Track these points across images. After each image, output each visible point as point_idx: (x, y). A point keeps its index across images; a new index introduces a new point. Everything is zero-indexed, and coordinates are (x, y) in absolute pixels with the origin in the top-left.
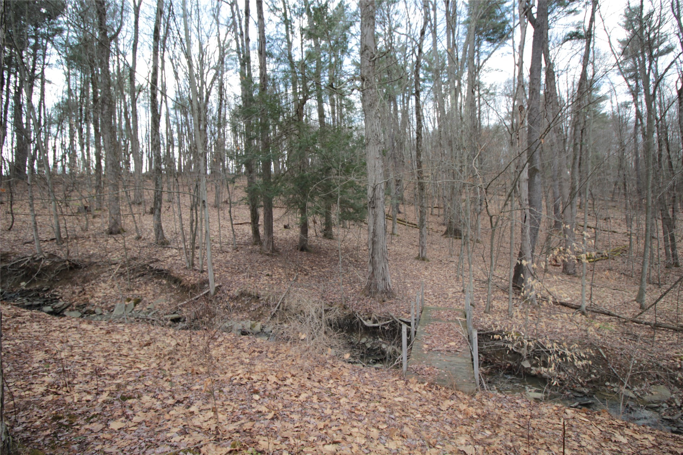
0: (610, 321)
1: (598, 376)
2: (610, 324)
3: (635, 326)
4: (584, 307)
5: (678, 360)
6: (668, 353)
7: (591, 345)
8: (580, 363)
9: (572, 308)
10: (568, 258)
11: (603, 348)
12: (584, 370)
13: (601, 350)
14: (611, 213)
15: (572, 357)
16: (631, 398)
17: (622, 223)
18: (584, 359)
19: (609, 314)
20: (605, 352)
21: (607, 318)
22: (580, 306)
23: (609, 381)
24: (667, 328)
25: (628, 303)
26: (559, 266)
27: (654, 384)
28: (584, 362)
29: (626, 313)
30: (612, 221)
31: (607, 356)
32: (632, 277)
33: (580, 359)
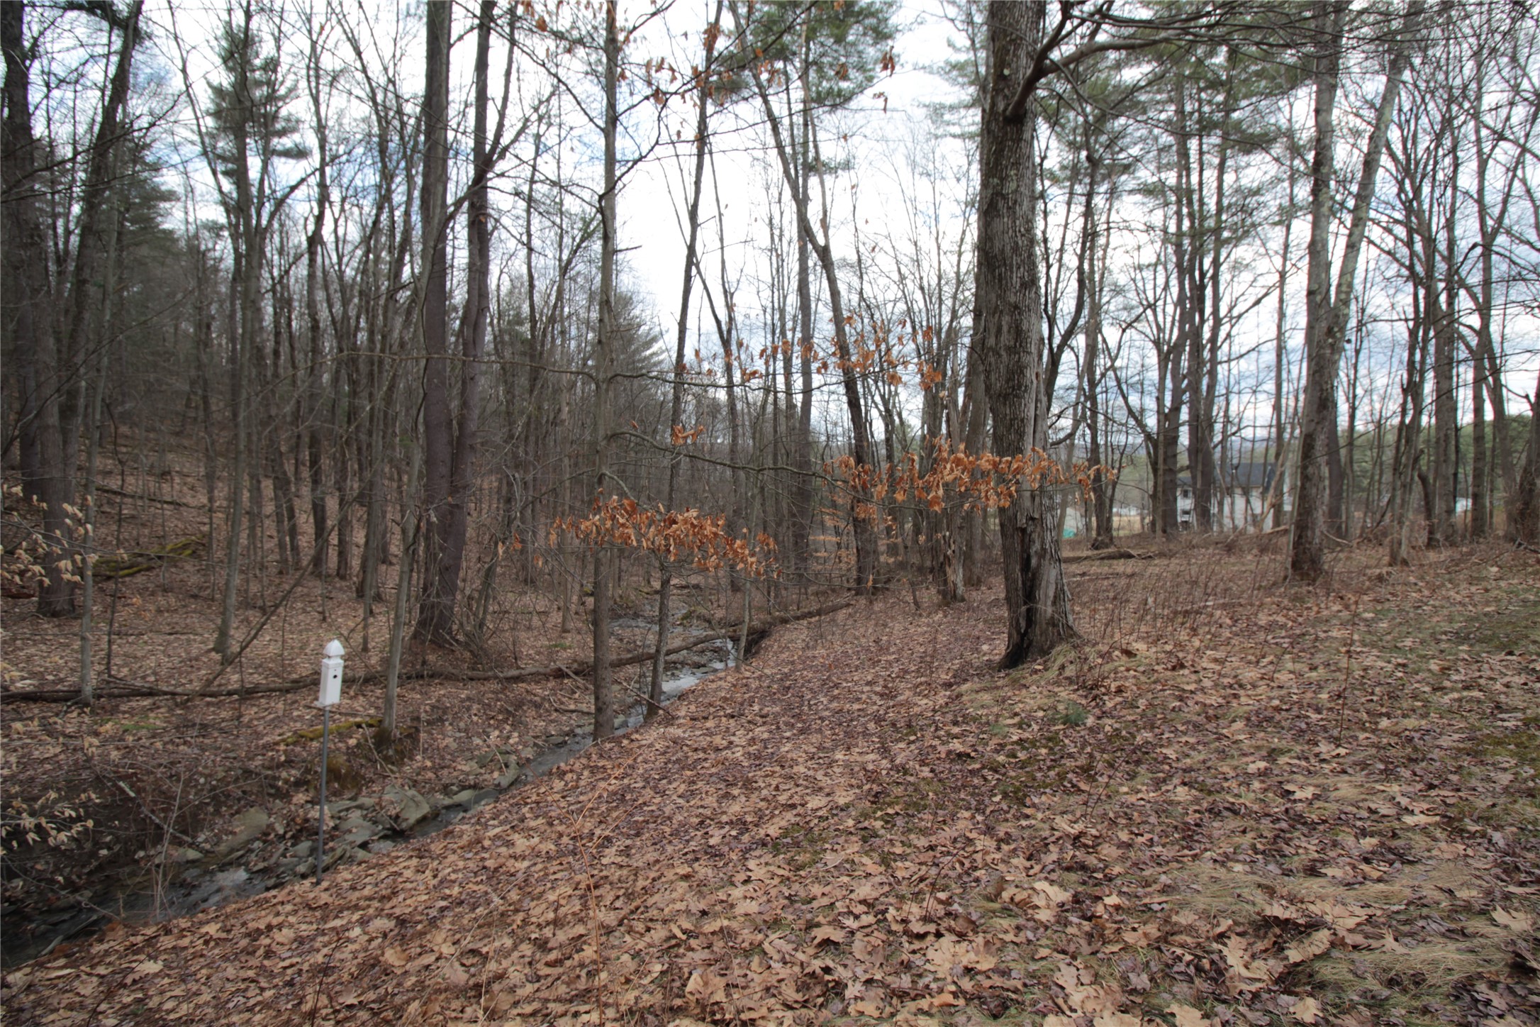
0: (155, 707)
1: (117, 848)
2: (152, 715)
3: (208, 704)
4: (88, 690)
5: (282, 747)
6: (266, 739)
7: (98, 782)
8: (63, 836)
9: (55, 701)
10: (22, 573)
11: (125, 778)
12: (80, 847)
13: (122, 784)
14: (174, 460)
15: (39, 829)
16: (193, 862)
17: (197, 484)
18: (73, 821)
19: (151, 693)
20: (131, 787)
21: (146, 702)
22: (79, 692)
23: (143, 847)
24: (269, 691)
25: (197, 659)
26: (30, 596)
27: (238, 812)
28: (78, 827)
29: (191, 681)
30: (177, 480)
31: (138, 792)
32: (213, 600)
33: (65, 824)
